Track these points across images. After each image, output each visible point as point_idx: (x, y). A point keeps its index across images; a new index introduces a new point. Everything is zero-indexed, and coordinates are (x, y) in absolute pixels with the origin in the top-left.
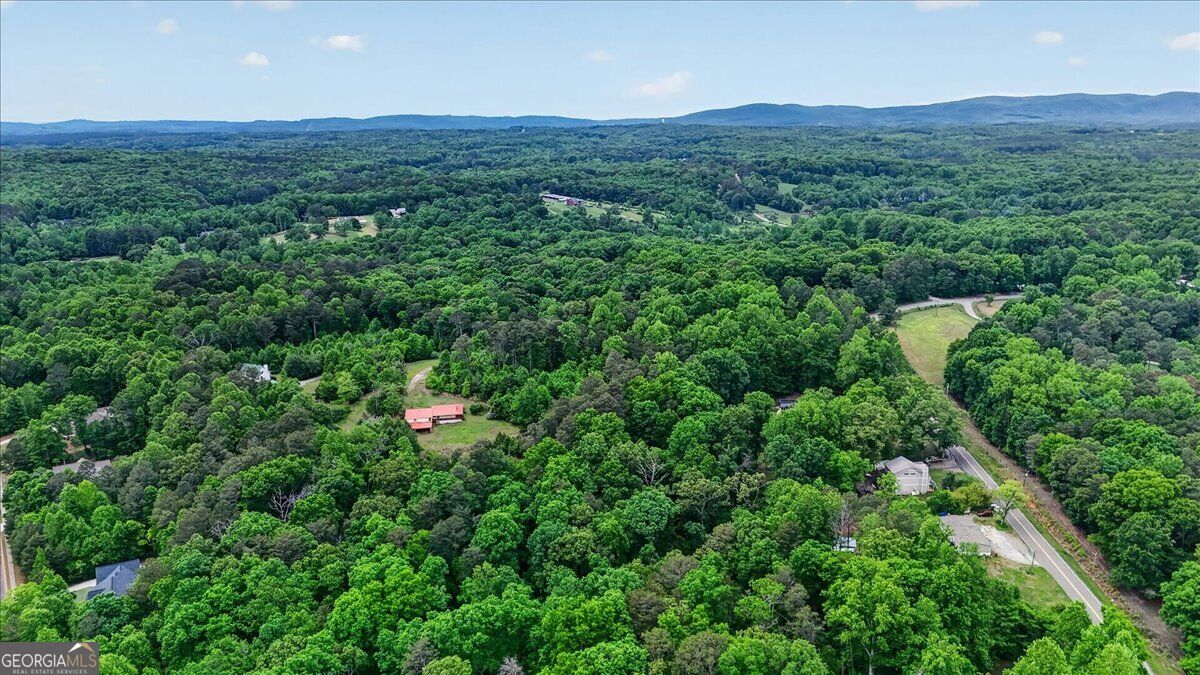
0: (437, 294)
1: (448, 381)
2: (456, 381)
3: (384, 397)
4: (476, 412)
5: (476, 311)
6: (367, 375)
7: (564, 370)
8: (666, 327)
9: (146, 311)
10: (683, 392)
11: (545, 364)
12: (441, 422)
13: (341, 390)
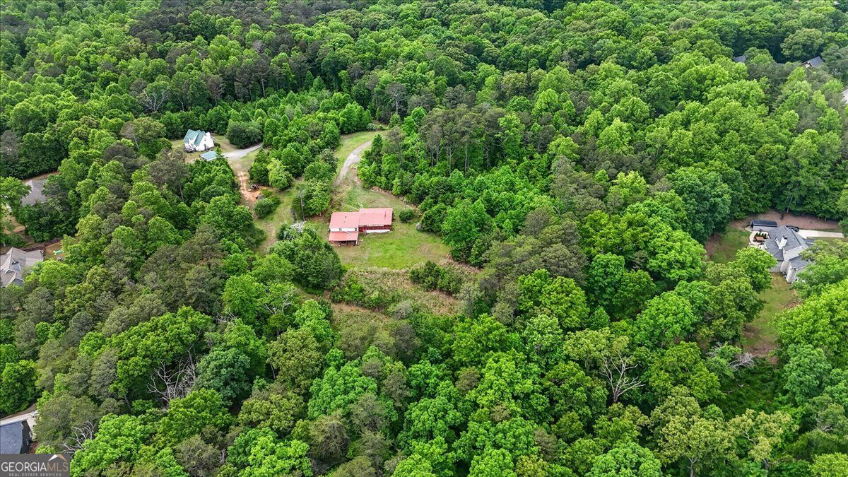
0: (378, 51)
1: (379, 173)
2: (386, 176)
3: (309, 197)
4: (406, 218)
5: (412, 81)
6: (299, 158)
7: (502, 172)
8: (625, 125)
9: (114, 60)
10: (658, 242)
11: (482, 162)
12: (368, 231)
13: (272, 176)
